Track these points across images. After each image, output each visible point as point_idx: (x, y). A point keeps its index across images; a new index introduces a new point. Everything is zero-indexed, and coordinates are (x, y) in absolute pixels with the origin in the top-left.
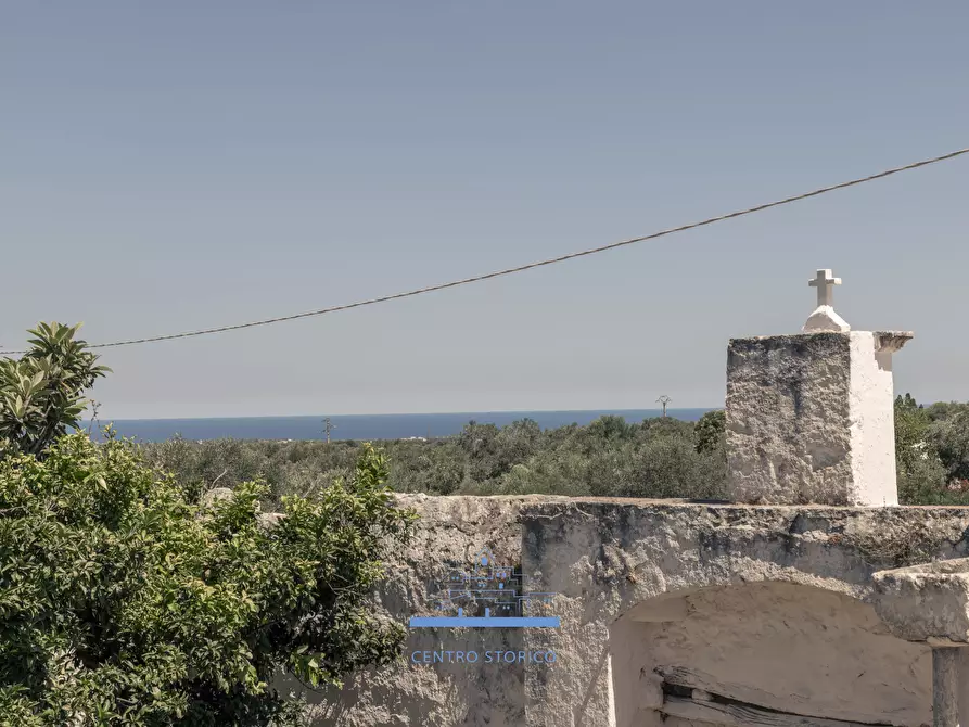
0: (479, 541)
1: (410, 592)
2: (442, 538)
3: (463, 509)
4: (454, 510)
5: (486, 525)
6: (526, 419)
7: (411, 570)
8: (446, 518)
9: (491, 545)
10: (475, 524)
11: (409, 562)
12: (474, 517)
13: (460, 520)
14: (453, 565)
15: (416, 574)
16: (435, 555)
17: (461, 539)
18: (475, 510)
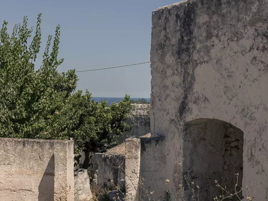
0: (146, 112)
1: (133, 120)
2: (139, 111)
3: (143, 106)
4: (141, 106)
5: (147, 109)
6: (143, 99)
7: (133, 117)
8: (140, 108)
9: (148, 112)
10: (145, 109)
11: (133, 115)
12: (145, 107)
13: (142, 108)
14: (141, 115)
15: (134, 117)
16: (138, 114)
17: (143, 111)
18: (145, 106)
